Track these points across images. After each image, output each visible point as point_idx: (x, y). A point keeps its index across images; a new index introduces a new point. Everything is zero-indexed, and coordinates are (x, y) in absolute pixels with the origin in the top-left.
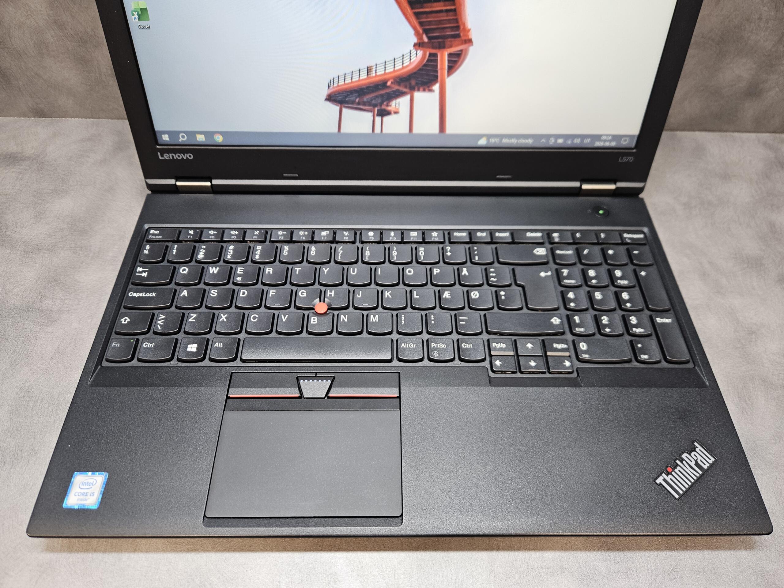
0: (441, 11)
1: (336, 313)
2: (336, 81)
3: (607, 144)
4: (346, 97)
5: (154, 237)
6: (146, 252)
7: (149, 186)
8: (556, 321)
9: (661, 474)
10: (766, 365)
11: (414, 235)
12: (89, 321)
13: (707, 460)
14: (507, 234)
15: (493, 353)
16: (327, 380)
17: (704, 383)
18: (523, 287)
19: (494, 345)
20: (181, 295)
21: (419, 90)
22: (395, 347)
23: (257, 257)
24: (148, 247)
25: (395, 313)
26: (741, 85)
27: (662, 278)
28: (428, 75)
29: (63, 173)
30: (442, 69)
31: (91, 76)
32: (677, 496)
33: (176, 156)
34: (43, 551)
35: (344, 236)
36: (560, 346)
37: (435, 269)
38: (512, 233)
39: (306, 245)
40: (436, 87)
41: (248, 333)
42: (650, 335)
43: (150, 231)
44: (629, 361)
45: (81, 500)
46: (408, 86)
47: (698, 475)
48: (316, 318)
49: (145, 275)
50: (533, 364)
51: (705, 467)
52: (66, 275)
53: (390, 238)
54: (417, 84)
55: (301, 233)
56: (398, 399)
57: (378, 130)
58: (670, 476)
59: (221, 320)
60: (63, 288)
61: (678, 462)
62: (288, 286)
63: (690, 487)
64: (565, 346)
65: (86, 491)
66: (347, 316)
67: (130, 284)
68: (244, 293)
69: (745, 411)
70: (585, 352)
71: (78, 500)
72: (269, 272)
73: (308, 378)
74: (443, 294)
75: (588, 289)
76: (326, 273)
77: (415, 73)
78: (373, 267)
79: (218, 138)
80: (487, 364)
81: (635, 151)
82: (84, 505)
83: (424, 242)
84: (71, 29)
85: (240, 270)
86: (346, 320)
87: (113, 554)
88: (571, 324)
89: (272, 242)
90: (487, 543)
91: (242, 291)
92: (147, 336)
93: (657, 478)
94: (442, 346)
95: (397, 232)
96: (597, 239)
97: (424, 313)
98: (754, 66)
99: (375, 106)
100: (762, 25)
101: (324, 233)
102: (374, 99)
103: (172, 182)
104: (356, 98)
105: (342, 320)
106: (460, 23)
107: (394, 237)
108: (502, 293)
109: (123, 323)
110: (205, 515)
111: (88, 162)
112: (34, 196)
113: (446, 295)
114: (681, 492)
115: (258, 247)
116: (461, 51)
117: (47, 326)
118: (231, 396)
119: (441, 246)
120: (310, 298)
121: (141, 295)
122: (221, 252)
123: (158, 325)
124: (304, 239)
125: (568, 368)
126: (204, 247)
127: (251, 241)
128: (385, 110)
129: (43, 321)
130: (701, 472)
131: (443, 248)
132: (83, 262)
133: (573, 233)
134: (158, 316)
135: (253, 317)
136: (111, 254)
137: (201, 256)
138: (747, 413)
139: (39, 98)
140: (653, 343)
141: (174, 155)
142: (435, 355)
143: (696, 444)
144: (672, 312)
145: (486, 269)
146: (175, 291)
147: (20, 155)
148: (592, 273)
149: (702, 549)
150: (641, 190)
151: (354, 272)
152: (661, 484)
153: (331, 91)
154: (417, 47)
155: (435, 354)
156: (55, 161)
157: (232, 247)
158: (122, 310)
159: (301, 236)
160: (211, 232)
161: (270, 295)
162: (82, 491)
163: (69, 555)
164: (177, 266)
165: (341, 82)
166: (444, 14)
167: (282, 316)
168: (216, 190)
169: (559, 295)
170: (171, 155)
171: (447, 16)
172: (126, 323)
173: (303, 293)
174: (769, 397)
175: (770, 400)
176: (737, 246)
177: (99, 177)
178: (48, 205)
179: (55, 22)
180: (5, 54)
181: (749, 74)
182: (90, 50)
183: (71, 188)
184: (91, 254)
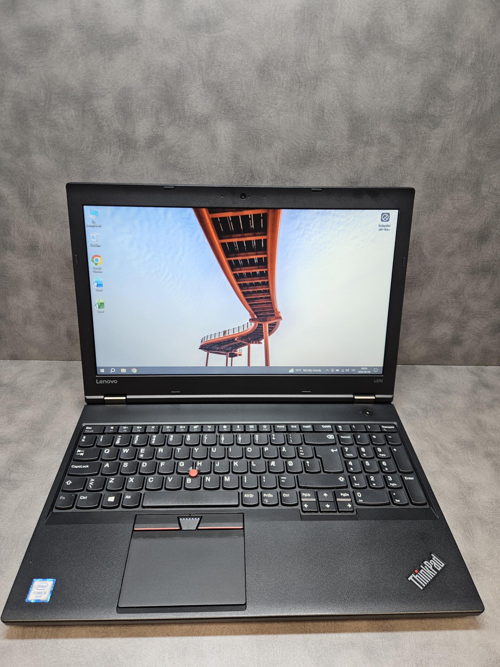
0: (264, 303)
1: (203, 476)
2: (206, 338)
3: (366, 372)
4: (211, 347)
5: (88, 431)
6: (83, 440)
7: (87, 400)
8: (341, 479)
9: (411, 574)
10: (481, 509)
11: (252, 427)
12: (41, 487)
13: (440, 565)
14: (309, 426)
15: (303, 500)
16: (197, 518)
17: (436, 517)
18: (321, 458)
19: (303, 494)
20: (105, 467)
21: (253, 343)
22: (241, 497)
23: (153, 442)
24: (84, 437)
25: (240, 476)
26: (448, 338)
27: (407, 452)
28: (258, 335)
29: (27, 394)
30: (266, 332)
31: (53, 335)
32: (422, 588)
33: (107, 382)
34: (5, 639)
35: (208, 428)
36: (345, 495)
37: (265, 448)
38: (313, 425)
39: (184, 435)
40: (263, 341)
41: (147, 489)
42: (401, 488)
43: (86, 427)
44: (388, 504)
45: (38, 597)
46: (247, 340)
47: (435, 575)
48: (190, 479)
49: (82, 454)
50: (328, 506)
51: (439, 569)
52: (27, 458)
53: (237, 429)
54: (252, 339)
55: (181, 427)
56: (243, 530)
57: (229, 365)
58: (417, 575)
59: (130, 481)
60: (25, 466)
61: (421, 566)
62: (172, 459)
63: (430, 582)
64: (348, 495)
65: (41, 591)
66: (210, 478)
67: (72, 460)
68: (144, 465)
70: (361, 498)
71: (36, 597)
72: (161, 452)
73: (185, 517)
74: (270, 464)
75: (362, 460)
76: (196, 451)
77: (251, 334)
78: (226, 447)
79: (134, 370)
80: (299, 507)
81: (382, 376)
82: (39, 600)
83: (258, 432)
84: (48, 310)
85: (142, 450)
86: (209, 480)
87: (52, 639)
88: (351, 482)
89: (163, 433)
90: (303, 628)
91: (143, 463)
92: (83, 492)
93: (408, 577)
94: (270, 495)
95: (241, 425)
96: (366, 429)
97: (259, 475)
98: (452, 327)
99: (228, 351)
100: (450, 305)
101: (195, 427)
102: (228, 348)
103: (102, 397)
104: (217, 347)
105: (206, 480)
106: (275, 309)
107: (239, 428)
108: (308, 462)
109: (67, 484)
110: (118, 606)
111: (43, 387)
112: (8, 408)
113: (273, 463)
114: (424, 586)
115: (154, 436)
116: (276, 322)
117: (12, 490)
118: (135, 529)
119: (269, 434)
120: (186, 467)
121: (79, 467)
122: (131, 440)
123: (90, 486)
124: (183, 430)
125: (350, 508)
126: (120, 436)
127: (149, 433)
128: (233, 354)
129: (10, 487)
130: (436, 573)
131: (270, 436)
132: (38, 449)
133: (351, 425)
134: (90, 480)
135: (151, 479)
136: (56, 444)
137: (118, 442)
139: (16, 348)
140: (403, 492)
141: (106, 381)
142: (266, 502)
143: (432, 555)
144: (414, 473)
145: (297, 448)
146: (101, 464)
148: (363, 450)
149: (445, 630)
150: (391, 399)
151: (214, 450)
152: (411, 581)
153: (203, 343)
154: (251, 321)
155: (266, 500)
156: (22, 387)
157: (137, 436)
158: (67, 476)
159: (181, 429)
160: (125, 428)
161: (161, 466)
162: (39, 591)
163: (23, 641)
164: (102, 449)
165: (209, 339)
166: (266, 305)
167: (169, 478)
168: (128, 402)
169: (344, 463)
170: (104, 381)
171: (267, 305)
172: (69, 484)
173: (182, 464)
175: (485, 532)
176: (457, 435)
177: (51, 396)
178: (16, 414)
179: (39, 306)
180: (3, 323)
181: (451, 331)
182: (56, 321)
183: (32, 403)
184: (44, 444)
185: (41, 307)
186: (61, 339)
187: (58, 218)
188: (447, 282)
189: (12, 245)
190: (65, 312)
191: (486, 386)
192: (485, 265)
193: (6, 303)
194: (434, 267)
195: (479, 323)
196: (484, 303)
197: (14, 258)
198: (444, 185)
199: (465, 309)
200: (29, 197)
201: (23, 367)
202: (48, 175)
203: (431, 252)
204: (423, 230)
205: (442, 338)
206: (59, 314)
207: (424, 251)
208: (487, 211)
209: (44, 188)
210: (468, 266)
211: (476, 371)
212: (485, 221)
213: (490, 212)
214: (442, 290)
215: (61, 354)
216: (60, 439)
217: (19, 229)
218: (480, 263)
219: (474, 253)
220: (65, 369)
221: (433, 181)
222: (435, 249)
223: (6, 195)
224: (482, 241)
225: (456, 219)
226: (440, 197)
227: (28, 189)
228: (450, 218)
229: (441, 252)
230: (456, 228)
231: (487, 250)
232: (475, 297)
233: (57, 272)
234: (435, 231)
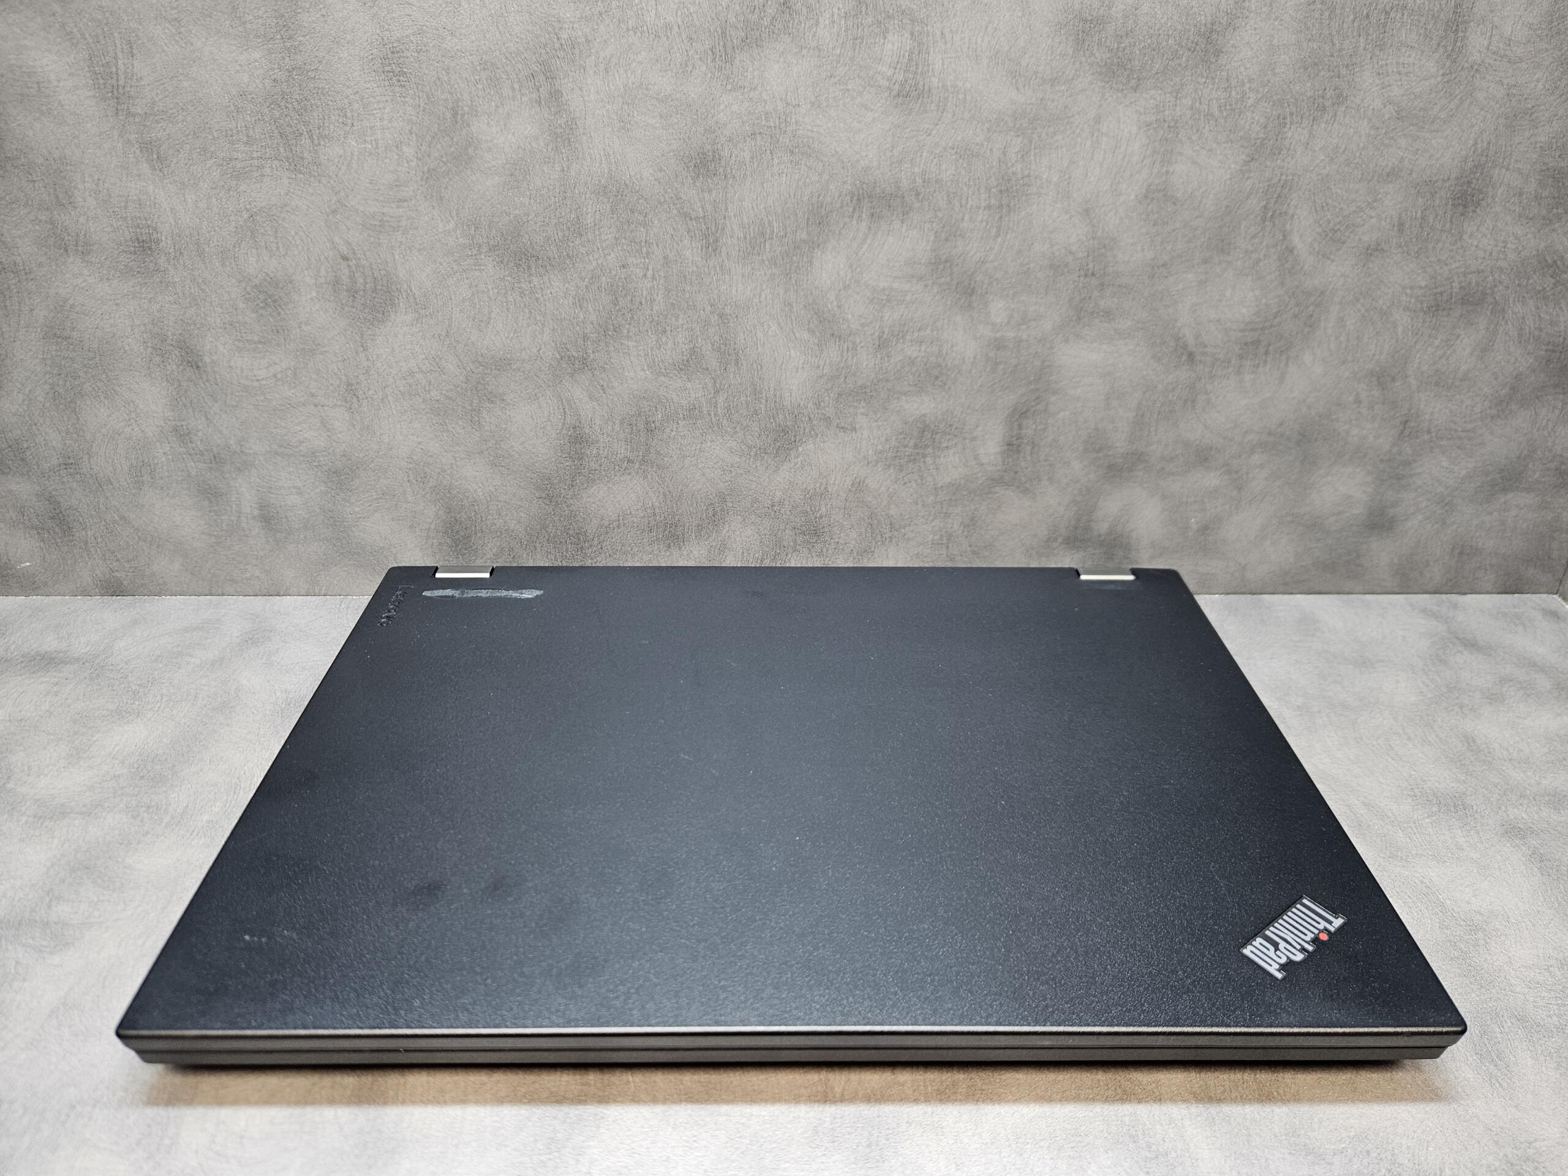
26: (1355, 512)
29: (139, 682)
31: (221, 520)
52: (110, 858)
60: (99, 881)
69: (1497, 1080)
84: (201, 440)
98: (1369, 479)
100: (1364, 411)
111: (188, 663)
112: (75, 721)
117: (51, 953)
129: (45, 943)
132: (147, 833)
136: (206, 818)
138: (1500, 1084)
139: (118, 561)
147: (61, 655)
156: (126, 663)
174: (1540, 1051)
176: (1411, 775)
177: (206, 688)
178: (97, 736)
179: (175, 430)
180: (75, 485)
181: (1365, 492)
182: (227, 475)
183: (149, 706)
184: (167, 819)
185: (182, 434)
186: (243, 530)
187: (212, 149)
188: (1358, 338)
189: (82, 237)
190: (250, 448)
191: (1472, 645)
192: (1470, 283)
193: (78, 419)
194: (1322, 293)
195: (1445, 464)
196: (1462, 402)
197: (91, 280)
198: (1359, 26)
199: (1406, 422)
200: (121, 82)
201: (138, 613)
202: (173, 8)
203: (1316, 245)
204: (1293, 175)
205: (1340, 513)
206: (235, 452)
207: (1296, 240)
208: (1483, 113)
209: (164, 51)
210: (1421, 288)
211: (1435, 608)
212: (1476, 143)
213: (1489, 116)
214: (1344, 363)
215: (248, 575)
216: (218, 804)
217: (97, 185)
218: (1455, 278)
219: (1440, 245)
220: (258, 616)
221: (1327, 14)
222: (1327, 235)
223: (52, 77)
224: (1465, 207)
225: (1392, 138)
226: (1347, 66)
227: (116, 58)
228: (1373, 132)
229: (1343, 243)
230: (1390, 165)
231: (1479, 236)
232: (1437, 384)
233: (218, 321)
234: (1328, 175)
